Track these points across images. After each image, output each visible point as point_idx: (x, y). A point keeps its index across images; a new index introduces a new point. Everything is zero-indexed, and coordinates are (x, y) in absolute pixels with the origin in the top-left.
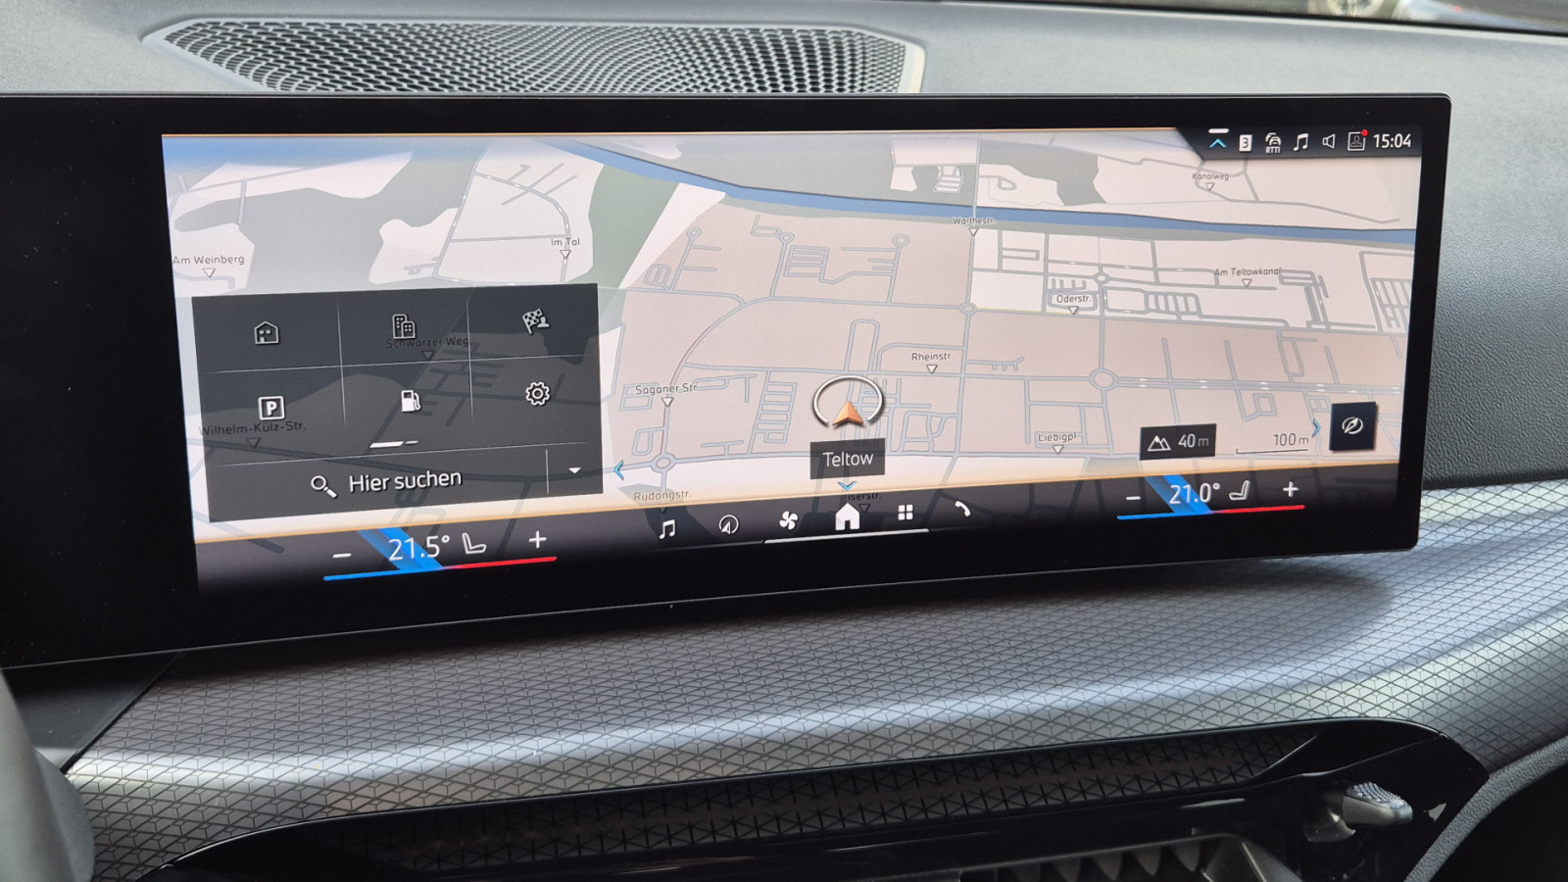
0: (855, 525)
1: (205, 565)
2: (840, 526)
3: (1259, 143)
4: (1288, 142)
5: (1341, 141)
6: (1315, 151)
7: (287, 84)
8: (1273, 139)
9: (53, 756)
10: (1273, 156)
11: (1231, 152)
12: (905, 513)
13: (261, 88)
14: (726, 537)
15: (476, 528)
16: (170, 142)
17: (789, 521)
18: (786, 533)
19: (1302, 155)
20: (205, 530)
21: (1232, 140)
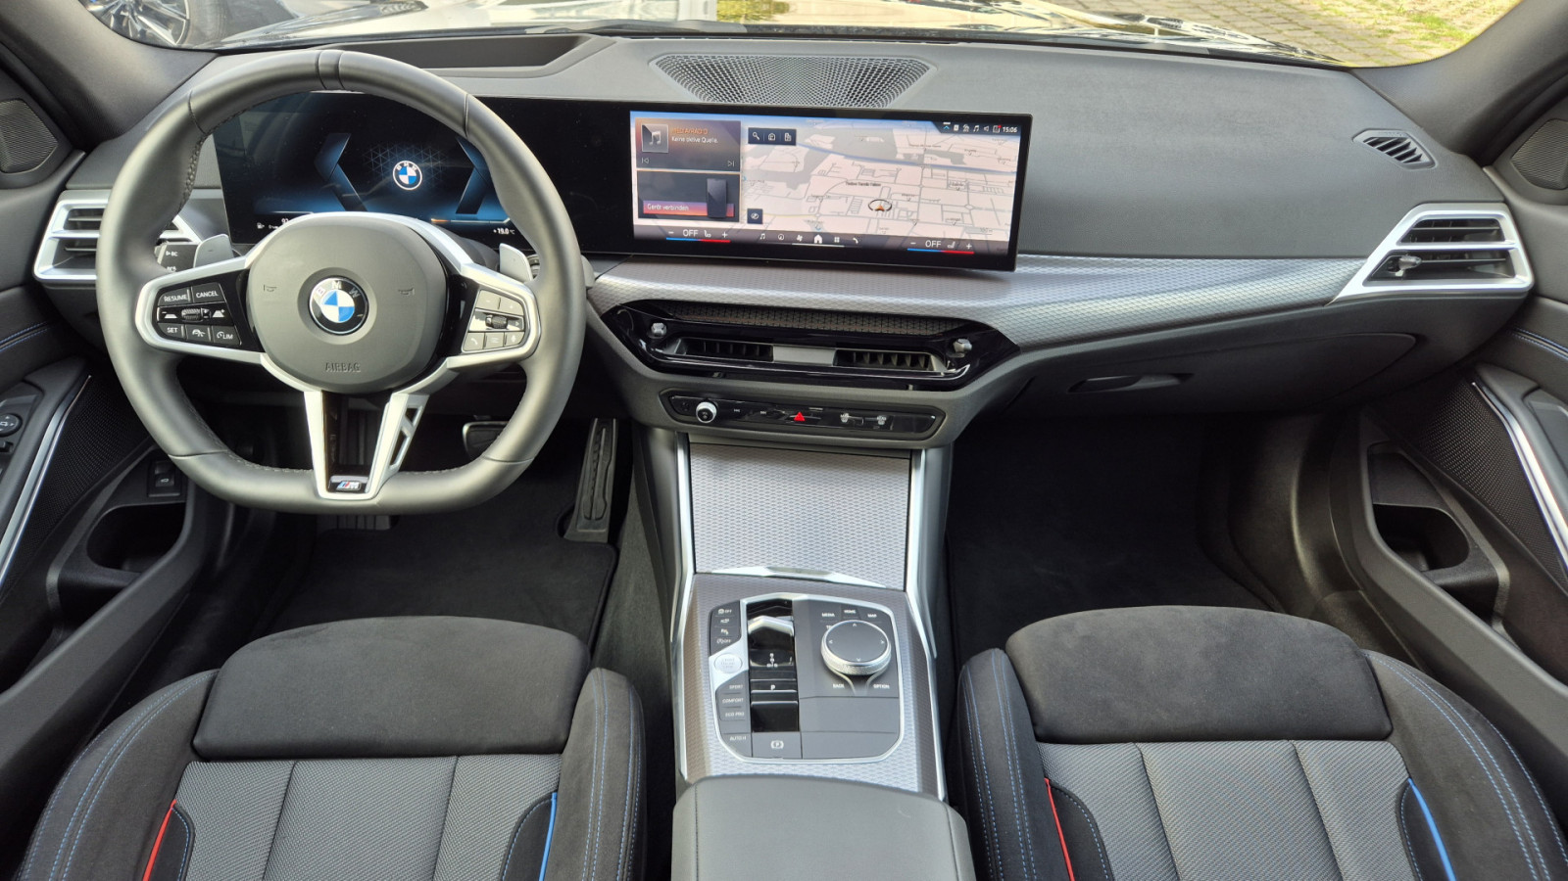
0: (821, 242)
1: (637, 232)
2: (816, 241)
3: (961, 128)
4: (972, 127)
5: (991, 129)
6: (981, 132)
7: (708, 100)
8: (966, 127)
9: (596, 274)
10: (966, 133)
11: (951, 131)
12: (837, 240)
13: (710, 102)
14: (780, 241)
15: (709, 230)
16: (632, 113)
17: (800, 238)
18: (798, 242)
19: (976, 133)
20: (637, 221)
21: (952, 126)
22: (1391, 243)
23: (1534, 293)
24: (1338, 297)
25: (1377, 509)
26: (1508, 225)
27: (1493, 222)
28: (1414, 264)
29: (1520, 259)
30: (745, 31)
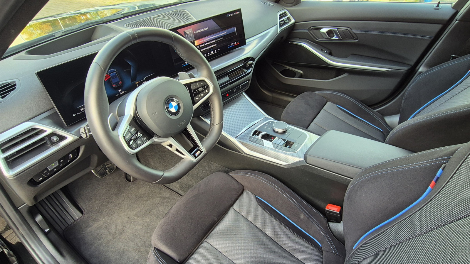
0: (213, 53)
12: (216, 51)
18: (209, 55)
22: (278, 21)
23: (295, 22)
24: (278, 32)
25: (280, 72)
26: (287, 12)
27: (285, 13)
28: (283, 23)
29: (291, 18)
30: (122, 16)
